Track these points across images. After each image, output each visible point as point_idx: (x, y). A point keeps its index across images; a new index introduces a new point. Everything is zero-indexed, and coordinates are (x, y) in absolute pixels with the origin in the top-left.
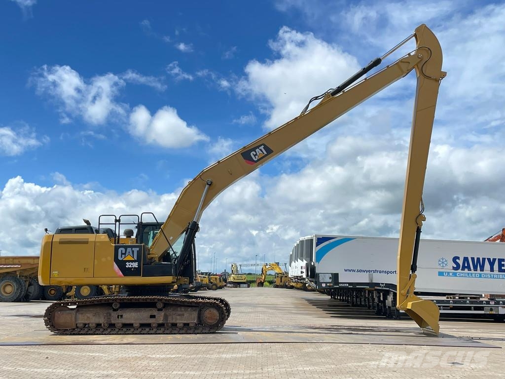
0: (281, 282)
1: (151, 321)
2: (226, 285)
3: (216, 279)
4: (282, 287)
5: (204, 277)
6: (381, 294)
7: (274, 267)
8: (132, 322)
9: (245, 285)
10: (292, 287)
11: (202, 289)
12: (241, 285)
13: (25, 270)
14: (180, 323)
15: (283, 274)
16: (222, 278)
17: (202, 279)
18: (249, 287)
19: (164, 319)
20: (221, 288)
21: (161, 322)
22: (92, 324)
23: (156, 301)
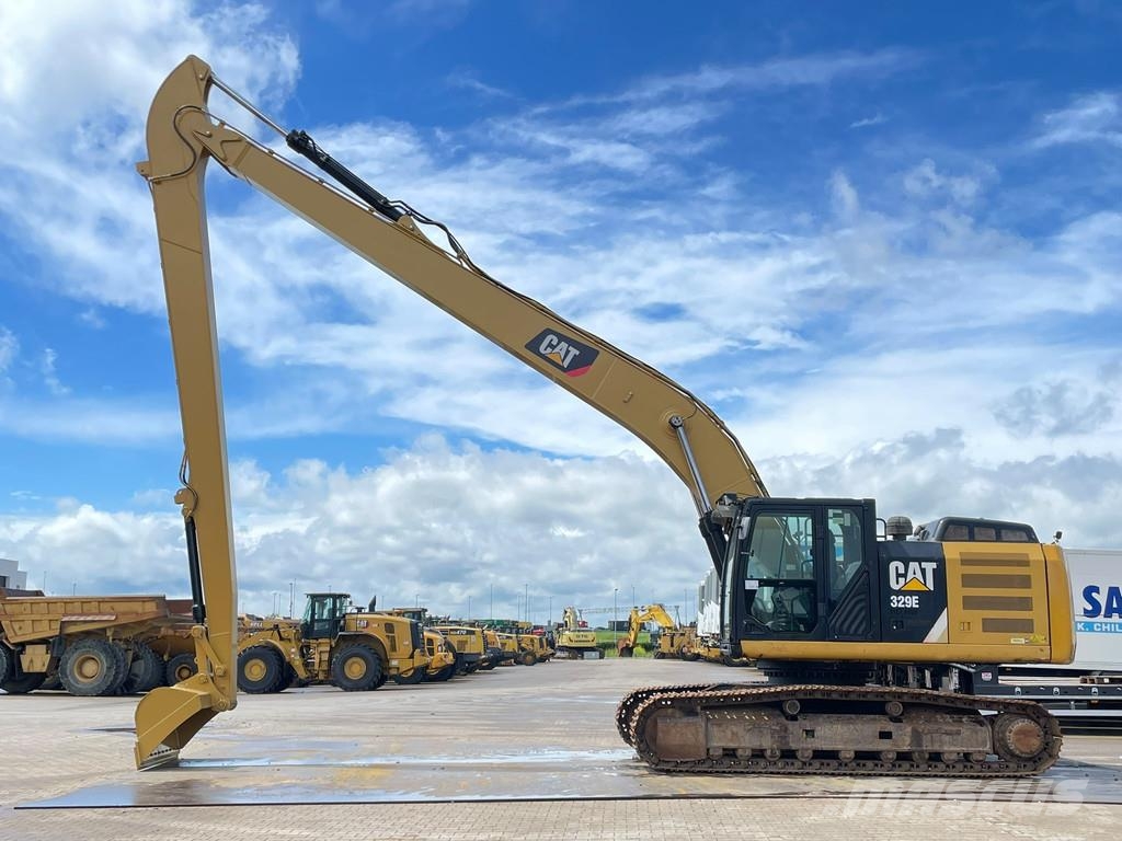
0: (672, 645)
1: (884, 745)
2: (553, 654)
3: (532, 640)
4: (673, 656)
5: (508, 637)
6: (927, 674)
7: (655, 614)
8: (839, 747)
9: (593, 654)
10: (697, 657)
11: (503, 663)
12: (585, 653)
13: (124, 626)
14: (951, 752)
15: (676, 629)
16: (544, 640)
17: (504, 641)
18: (602, 657)
19: (912, 741)
20: (543, 659)
21: (906, 748)
22: (744, 749)
23: (888, 698)
